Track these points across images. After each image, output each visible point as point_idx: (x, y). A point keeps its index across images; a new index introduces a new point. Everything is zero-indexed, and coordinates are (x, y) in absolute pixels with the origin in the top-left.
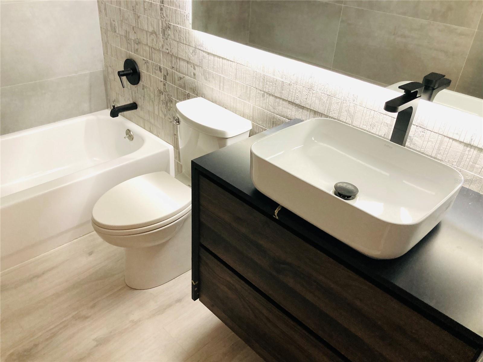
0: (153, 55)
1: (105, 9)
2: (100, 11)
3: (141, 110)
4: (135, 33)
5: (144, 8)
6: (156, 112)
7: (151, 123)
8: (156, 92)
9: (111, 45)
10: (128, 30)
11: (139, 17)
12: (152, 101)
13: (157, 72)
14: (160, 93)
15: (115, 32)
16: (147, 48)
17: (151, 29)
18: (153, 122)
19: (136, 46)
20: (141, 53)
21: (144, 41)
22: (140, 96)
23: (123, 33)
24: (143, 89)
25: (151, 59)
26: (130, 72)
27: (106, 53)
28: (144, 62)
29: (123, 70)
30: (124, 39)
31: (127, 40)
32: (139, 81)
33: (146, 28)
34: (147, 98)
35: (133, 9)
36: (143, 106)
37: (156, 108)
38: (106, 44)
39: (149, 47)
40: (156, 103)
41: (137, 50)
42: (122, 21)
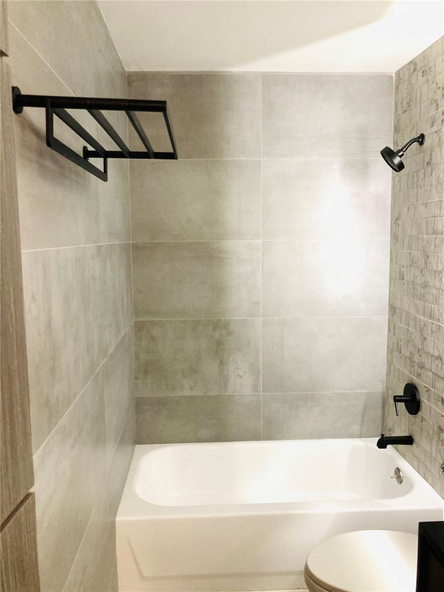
0: (436, 383)
1: (394, 328)
2: (389, 330)
3: (417, 447)
4: (420, 355)
5: (432, 330)
6: (434, 455)
7: (426, 466)
8: (436, 428)
9: (394, 366)
10: (413, 352)
11: (425, 339)
12: (430, 440)
13: (439, 403)
14: (440, 430)
15: (400, 352)
16: (430, 374)
17: (436, 353)
18: (429, 467)
19: (420, 371)
20: (424, 379)
21: (428, 366)
22: (417, 429)
23: (407, 354)
24: (421, 421)
25: (434, 386)
26: (408, 398)
27: (388, 374)
28: (425, 389)
29: (402, 394)
30: (408, 361)
31: (411, 363)
32: (418, 411)
33: (431, 352)
34: (425, 434)
35: (421, 331)
36: (419, 443)
37: (434, 448)
38: (390, 363)
39: (433, 373)
40: (434, 442)
41: (420, 375)
42: (408, 342)
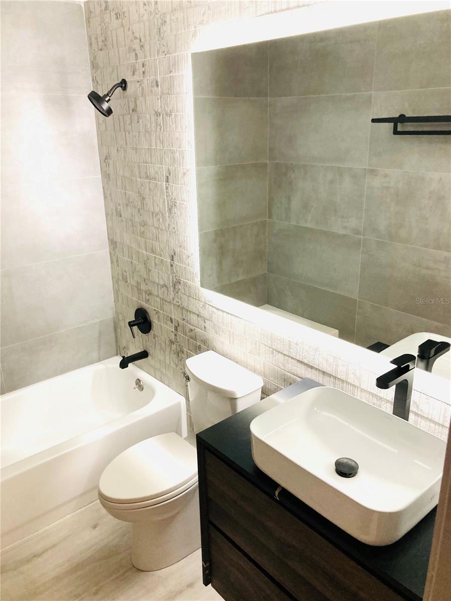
0: (164, 306)
1: (117, 261)
2: (112, 262)
3: (152, 359)
4: (146, 284)
5: (155, 263)
6: (168, 362)
7: (162, 373)
8: (167, 342)
9: (122, 294)
10: (139, 281)
11: (150, 271)
12: (163, 351)
13: (168, 322)
14: (171, 343)
15: (126, 282)
16: (158, 299)
17: (162, 283)
18: (164, 372)
19: (148, 297)
20: (153, 303)
21: (155, 293)
22: (151, 344)
23: (135, 284)
24: (154, 338)
25: (162, 309)
26: (141, 321)
27: (116, 300)
28: (155, 312)
29: (134, 319)
30: (136, 289)
31: (138, 291)
32: (150, 330)
33: (157, 281)
34: (158, 346)
35: (145, 264)
36: (154, 355)
37: (167, 357)
38: (117, 292)
39: (160, 298)
40: (167, 353)
41: (148, 300)
42: (133, 272)
